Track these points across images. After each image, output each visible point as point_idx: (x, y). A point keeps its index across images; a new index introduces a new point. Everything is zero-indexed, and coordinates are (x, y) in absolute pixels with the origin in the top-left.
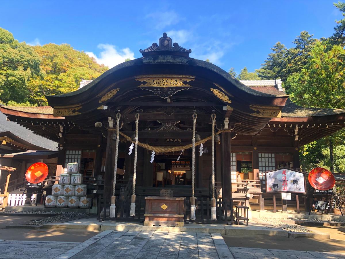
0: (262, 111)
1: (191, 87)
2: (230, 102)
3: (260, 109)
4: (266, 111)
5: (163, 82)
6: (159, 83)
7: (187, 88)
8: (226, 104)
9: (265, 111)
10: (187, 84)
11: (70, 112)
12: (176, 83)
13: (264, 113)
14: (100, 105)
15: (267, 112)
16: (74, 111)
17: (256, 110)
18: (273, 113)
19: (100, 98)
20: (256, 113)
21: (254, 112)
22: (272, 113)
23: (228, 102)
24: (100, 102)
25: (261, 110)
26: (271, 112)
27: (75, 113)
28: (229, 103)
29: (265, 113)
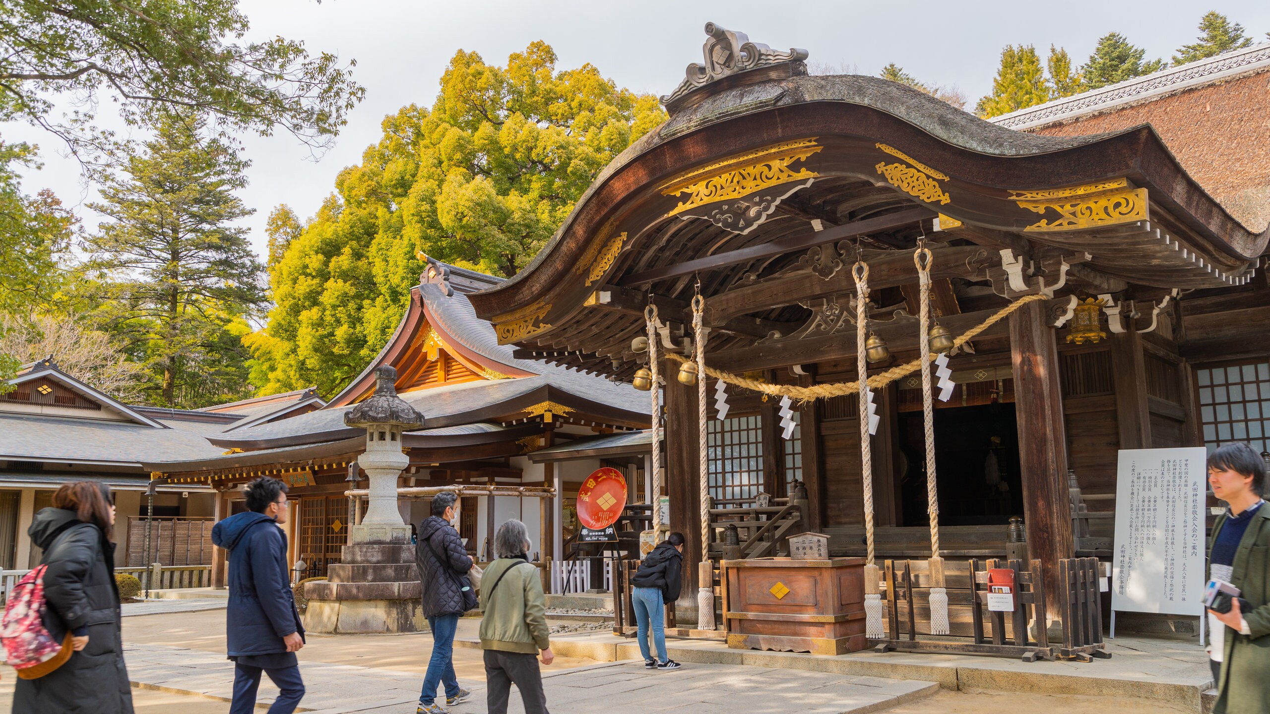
0: (1068, 207)
1: (816, 174)
2: (945, 199)
3: (1061, 201)
4: (1082, 206)
5: (732, 182)
6: (722, 188)
7: (804, 181)
8: (935, 209)
9: (1079, 207)
10: (803, 170)
11: (530, 328)
12: (770, 175)
13: (1074, 214)
14: (586, 293)
15: (1088, 208)
16: (536, 324)
17: (1042, 211)
18: (1111, 209)
19: (587, 272)
20: (1044, 222)
21: (1038, 217)
22: (1106, 208)
23: (940, 201)
24: (588, 284)
25: (1062, 207)
26: (1103, 202)
27: (539, 327)
28: (942, 203)
29: (1079, 215)
